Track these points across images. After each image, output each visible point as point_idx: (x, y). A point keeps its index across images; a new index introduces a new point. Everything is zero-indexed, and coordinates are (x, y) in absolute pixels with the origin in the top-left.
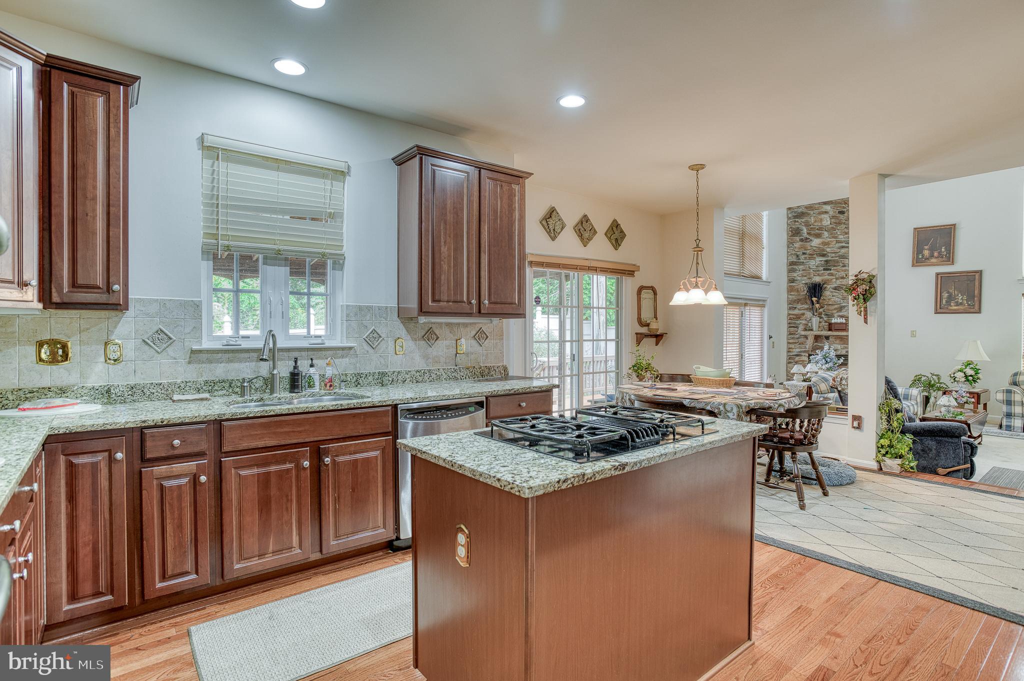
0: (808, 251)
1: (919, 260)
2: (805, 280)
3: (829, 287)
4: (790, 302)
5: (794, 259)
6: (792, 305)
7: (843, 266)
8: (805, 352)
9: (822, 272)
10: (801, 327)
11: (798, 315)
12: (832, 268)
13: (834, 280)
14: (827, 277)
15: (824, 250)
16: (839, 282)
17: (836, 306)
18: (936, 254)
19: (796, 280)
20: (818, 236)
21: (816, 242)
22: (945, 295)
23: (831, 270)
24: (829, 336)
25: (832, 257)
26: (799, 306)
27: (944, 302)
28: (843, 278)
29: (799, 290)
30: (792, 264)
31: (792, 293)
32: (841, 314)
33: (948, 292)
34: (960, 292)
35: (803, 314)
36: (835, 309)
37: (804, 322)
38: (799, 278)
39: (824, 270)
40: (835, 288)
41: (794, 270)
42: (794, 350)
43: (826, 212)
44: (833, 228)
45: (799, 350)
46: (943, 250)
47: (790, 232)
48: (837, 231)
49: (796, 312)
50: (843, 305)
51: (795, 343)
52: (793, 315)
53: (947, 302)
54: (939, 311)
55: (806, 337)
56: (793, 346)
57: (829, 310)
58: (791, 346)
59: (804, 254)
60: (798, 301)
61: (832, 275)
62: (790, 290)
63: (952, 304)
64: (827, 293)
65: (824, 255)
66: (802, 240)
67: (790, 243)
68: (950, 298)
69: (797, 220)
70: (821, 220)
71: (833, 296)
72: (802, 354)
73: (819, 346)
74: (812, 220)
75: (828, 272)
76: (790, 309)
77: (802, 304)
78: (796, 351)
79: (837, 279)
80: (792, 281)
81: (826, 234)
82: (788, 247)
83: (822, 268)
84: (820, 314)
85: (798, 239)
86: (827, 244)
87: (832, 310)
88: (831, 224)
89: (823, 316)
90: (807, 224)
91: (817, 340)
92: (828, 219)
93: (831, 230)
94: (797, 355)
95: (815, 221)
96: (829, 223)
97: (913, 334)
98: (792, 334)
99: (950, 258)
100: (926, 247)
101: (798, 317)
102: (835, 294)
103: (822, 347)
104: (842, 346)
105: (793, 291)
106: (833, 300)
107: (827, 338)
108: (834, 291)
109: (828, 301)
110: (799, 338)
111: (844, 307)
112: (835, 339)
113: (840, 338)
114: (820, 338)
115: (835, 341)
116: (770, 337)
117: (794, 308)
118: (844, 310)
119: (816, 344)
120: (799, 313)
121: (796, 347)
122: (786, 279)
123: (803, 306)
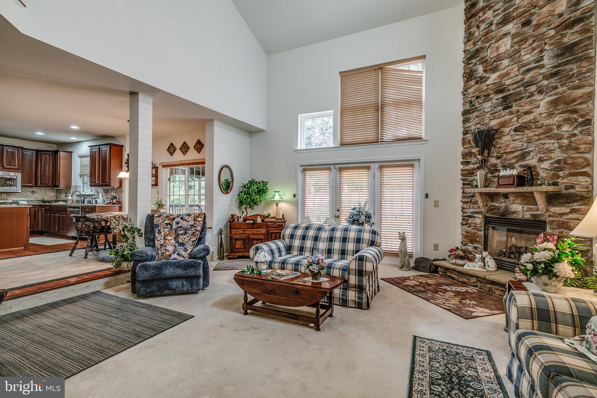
0: (484, 93)
2: (479, 128)
3: (506, 130)
4: (463, 156)
5: (468, 107)
6: (465, 159)
7: (529, 97)
8: (477, 213)
9: (501, 112)
10: (475, 183)
11: (470, 170)
12: (514, 104)
13: (515, 119)
14: (507, 117)
15: (502, 85)
16: (521, 121)
17: (516, 154)
19: (469, 130)
20: (494, 70)
21: (493, 77)
23: (511, 107)
24: (508, 194)
25: (513, 89)
26: (473, 160)
28: (527, 113)
29: (471, 141)
31: (465, 146)
32: (524, 163)
35: (476, 169)
36: (514, 158)
38: (473, 128)
39: (504, 109)
40: (516, 130)
41: (469, 120)
42: (467, 210)
43: (507, 34)
44: (515, 50)
45: (472, 210)
47: (465, 78)
48: (521, 52)
49: (470, 166)
50: (528, 150)
51: (468, 202)
52: (466, 170)
57: (507, 159)
58: (465, 206)
59: (478, 97)
60: (470, 154)
61: (511, 113)
62: (463, 143)
64: (506, 139)
65: (502, 91)
66: (477, 83)
67: (464, 92)
69: (471, 61)
70: (498, 48)
71: (514, 141)
72: (475, 215)
73: (494, 206)
74: (489, 52)
75: (508, 111)
76: (463, 164)
78: (469, 211)
79: (519, 117)
80: (466, 132)
81: (505, 63)
83: (501, 108)
84: (495, 165)
85: (473, 82)
86: (507, 74)
87: (509, 160)
88: (512, 46)
89: (500, 168)
90: (483, 61)
91: (492, 199)
92: (509, 41)
93: (513, 55)
94: (470, 216)
95: (492, 53)
96: (509, 46)
101: (472, 172)
102: (517, 137)
103: (498, 208)
104: (526, 207)
105: (466, 144)
106: (512, 146)
107: (506, 196)
108: (515, 133)
109: (504, 148)
110: (470, 197)
111: (529, 153)
112: (515, 197)
113: (522, 196)
114: (497, 196)
115: (516, 200)
116: (427, 195)
117: (468, 163)
118: (529, 157)
119: (492, 204)
120: (471, 168)
121: (468, 207)
122: (461, 131)
123: (476, 159)
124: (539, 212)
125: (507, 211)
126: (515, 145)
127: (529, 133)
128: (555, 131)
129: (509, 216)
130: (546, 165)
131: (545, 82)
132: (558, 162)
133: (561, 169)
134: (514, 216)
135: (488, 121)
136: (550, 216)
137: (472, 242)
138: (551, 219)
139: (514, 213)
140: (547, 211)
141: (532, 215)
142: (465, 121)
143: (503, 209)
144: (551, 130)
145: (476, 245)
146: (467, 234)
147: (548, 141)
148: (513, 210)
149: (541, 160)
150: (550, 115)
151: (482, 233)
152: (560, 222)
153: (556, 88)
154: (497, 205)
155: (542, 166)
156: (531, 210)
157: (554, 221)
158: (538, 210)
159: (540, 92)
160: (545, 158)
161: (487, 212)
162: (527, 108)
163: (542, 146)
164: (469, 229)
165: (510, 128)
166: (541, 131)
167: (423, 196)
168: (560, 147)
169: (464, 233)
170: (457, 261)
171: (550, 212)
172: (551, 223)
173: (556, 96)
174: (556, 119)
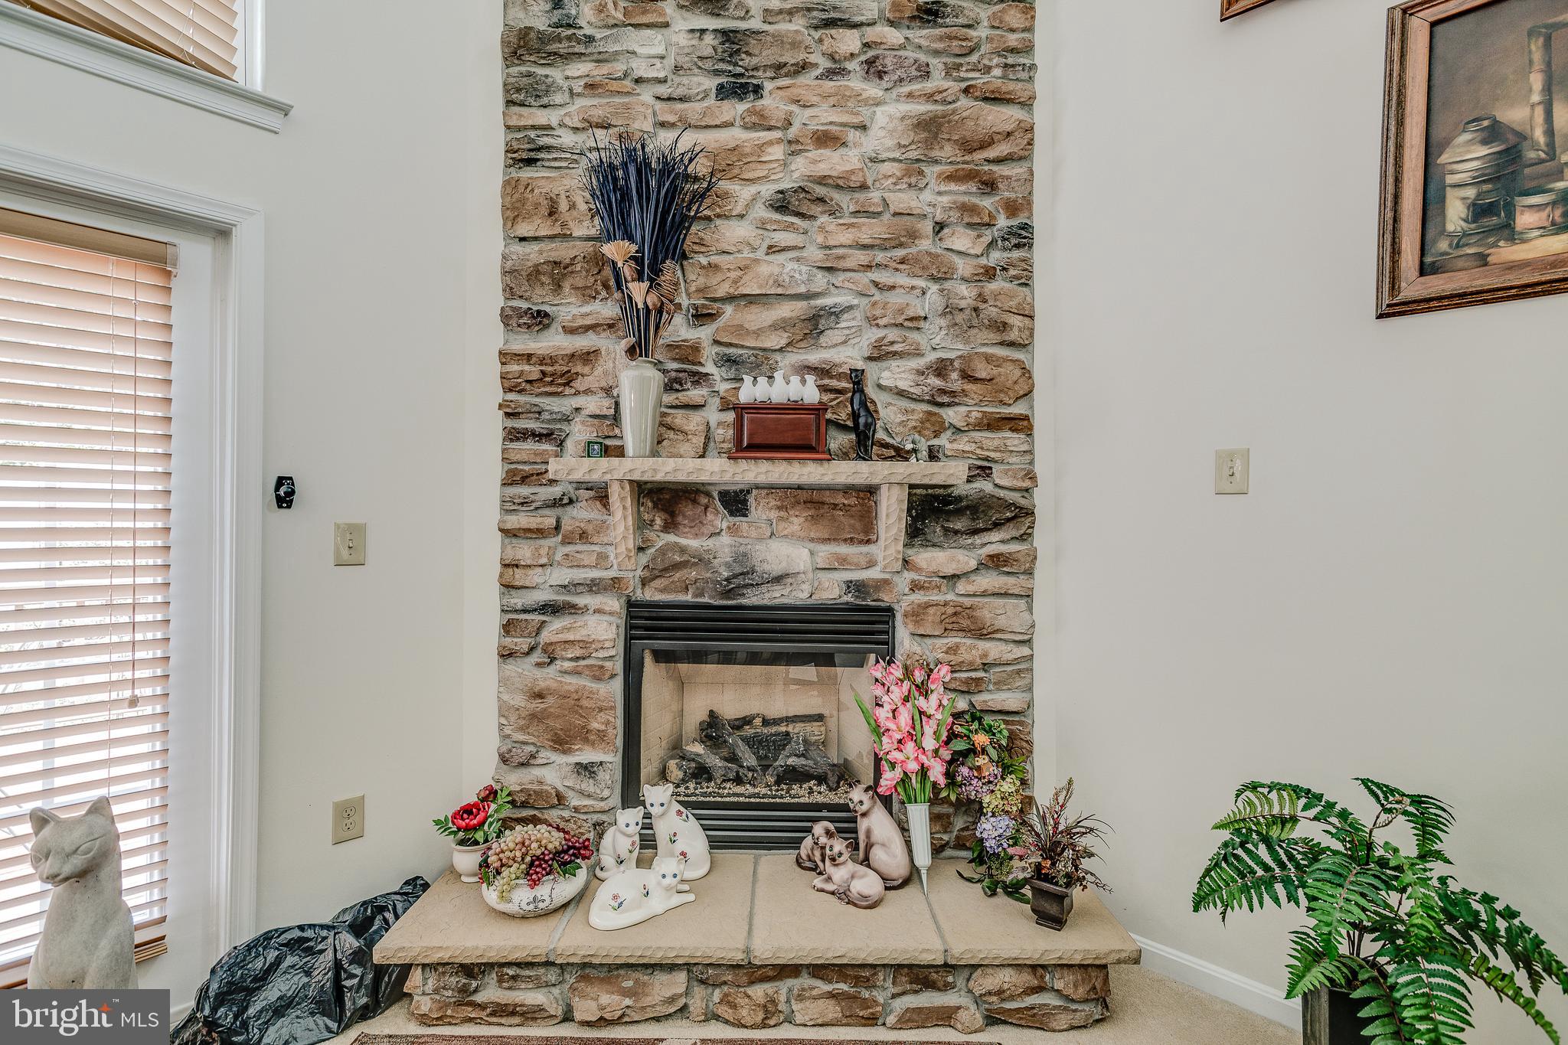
2: (601, 149)
3: (742, 193)
4: (517, 284)
5: (538, 18)
6: (520, 296)
7: (831, 74)
8: (594, 587)
9: (708, 101)
10: (579, 433)
11: (552, 360)
12: (768, 86)
13: (777, 152)
14: (736, 135)
16: (801, 168)
17: (787, 310)
19: (548, 148)
22: (1467, 162)
23: (759, 93)
24: (749, 491)
25: (766, 16)
26: (568, 308)
27: (1456, 213)
28: (826, 139)
29: (563, 206)
32: (814, 357)
35: (589, 357)
36: (778, 326)
37: (594, 404)
38: (567, 139)
39: (723, 92)
40: (782, 204)
41: (540, 93)
42: (535, 577)
45: (562, 575)
49: (552, 342)
50: (829, 302)
51: (540, 533)
52: (528, 357)
53: (1475, 207)
54: (1413, 287)
55: (601, 494)
56: (529, 551)
57: (740, 329)
58: (524, 551)
60: (559, 276)
61: (759, 122)
62: (519, 208)
63: (1527, 219)
65: (716, 2)
68: (1511, 171)
71: (772, 249)
72: (581, 601)
73: (683, 550)
75: (743, 106)
76: (511, 322)
77: (584, 296)
78: (545, 585)
79: (794, 147)
80: (526, 153)
83: (709, 83)
84: (688, 353)
87: (757, 333)
89: (709, 368)
91: (672, 514)
94: (552, 609)
97: (1230, 477)
98: (525, 479)
101: (560, 375)
102: (784, 238)
103: (701, 560)
104: (825, 552)
105: (528, 217)
106: (764, 270)
107: (736, 502)
108: (777, 216)
109: (733, 275)
110: (556, 503)
111: (835, 314)
112: (779, 508)
113: (809, 503)
114: (695, 502)
115: (781, 519)
116: (285, 494)
117: (540, 320)
118: (831, 337)
119: (671, 538)
120: (559, 348)
121: (544, 561)
122: (496, 142)
123: (586, 309)
124: (874, 574)
125: (744, 576)
126: (776, 270)
127: (839, 232)
128: (925, 244)
129: (752, 598)
130: (897, 374)
132: (941, 369)
133: (952, 398)
134: (774, 596)
135: (648, 126)
136: (915, 587)
137: (561, 743)
138: (919, 597)
139: (778, 579)
140: (906, 565)
141: (849, 584)
142: (518, 95)
143: (728, 565)
144: (913, 235)
145: (587, 755)
146: (537, 705)
147: (902, 279)
148: (776, 568)
149: (880, 354)
150: (913, 172)
151: (617, 686)
152: (950, 610)
153: (925, 73)
154: (693, 544)
155: (885, 379)
156: (843, 562)
157: (928, 605)
158: (871, 564)
159: (873, 69)
160: (897, 348)
161: (644, 582)
162: (824, 116)
163: (878, 296)
164: (548, 678)
165: (753, 189)
166: (871, 230)
167: (261, 492)
168: (950, 310)
169: (519, 700)
170: (543, 891)
171: (918, 570)
172: (917, 614)
173: (930, 107)
174: (927, 196)
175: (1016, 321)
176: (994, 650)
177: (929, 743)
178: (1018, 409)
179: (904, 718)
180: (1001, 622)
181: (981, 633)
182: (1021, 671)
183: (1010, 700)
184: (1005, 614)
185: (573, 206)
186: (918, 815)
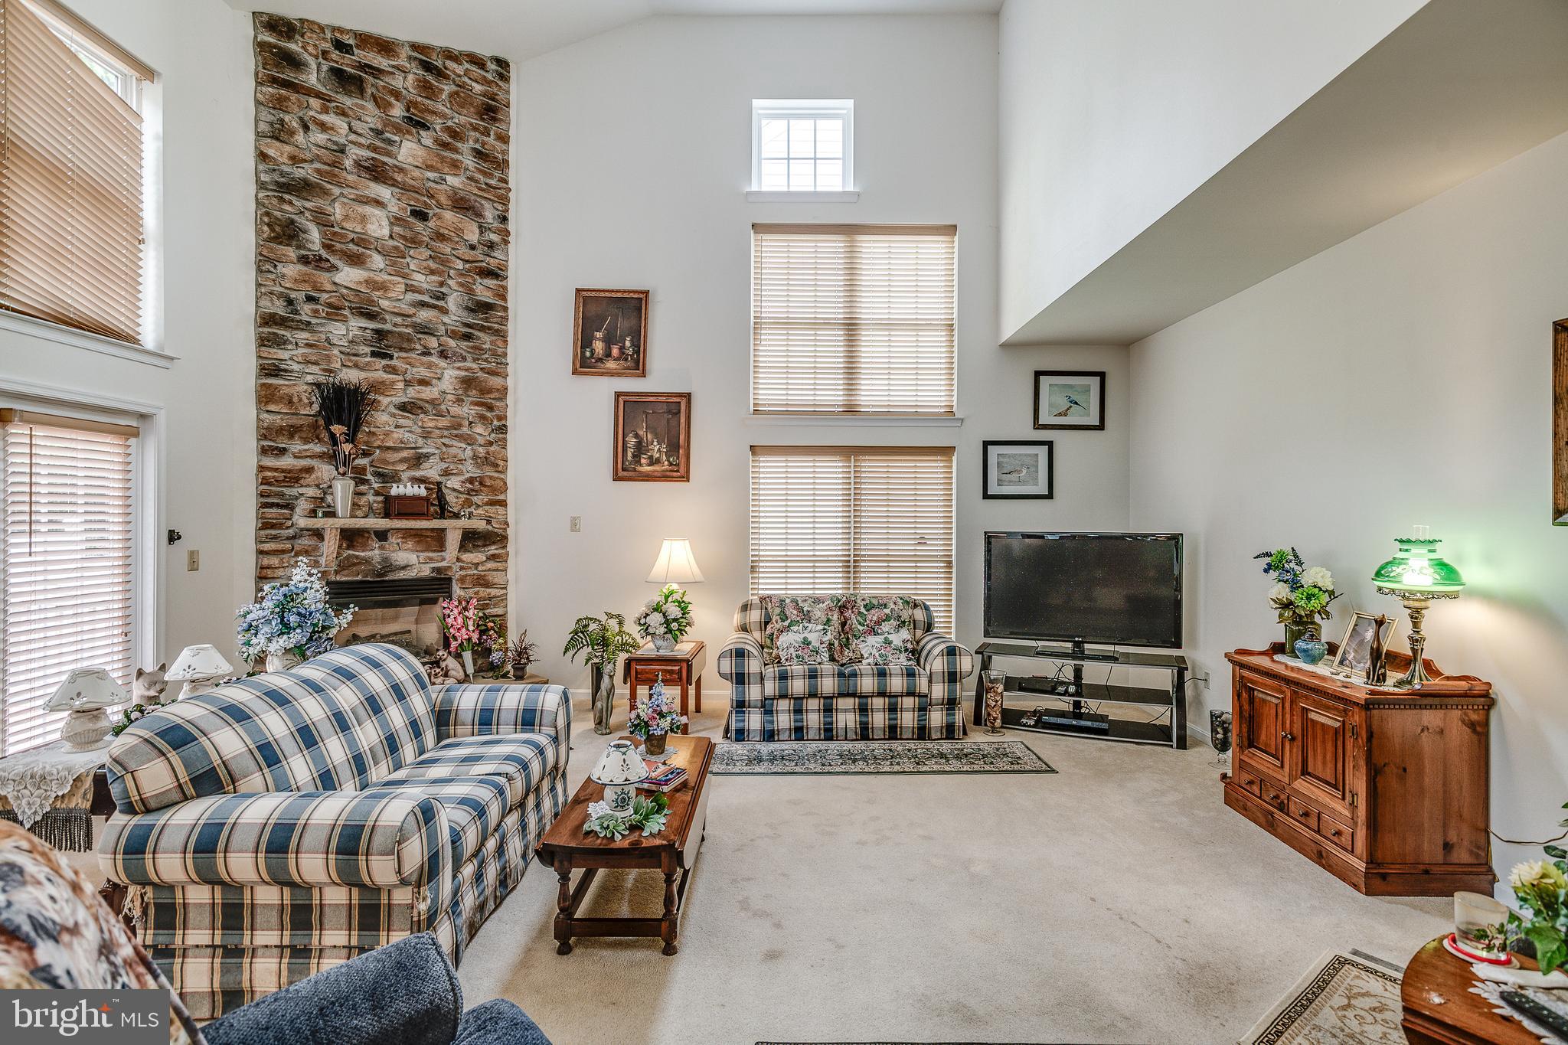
0: (325, 296)
1: (585, 364)
2: (315, 374)
3: (384, 401)
4: (265, 433)
5: (279, 308)
6: (270, 440)
7: (424, 354)
9: (368, 359)
10: (303, 506)
11: (290, 471)
12: (396, 355)
13: (401, 385)
14: (380, 375)
15: (371, 302)
16: (413, 392)
17: (405, 454)
18: (615, 351)
19: (286, 371)
20: (356, 260)
21: (348, 276)
22: (632, 441)
23: (391, 357)
24: (389, 531)
25: (395, 325)
26: (296, 446)
27: (630, 455)
28: (423, 382)
29: (295, 399)
30: (268, 320)
31: (272, 407)
32: (418, 474)
33: (637, 436)
34: (656, 435)
35: (309, 470)
36: (403, 460)
37: (311, 492)
38: (295, 367)
39: (374, 354)
40: (403, 407)
41: (280, 342)
43: (378, 203)
44: (396, 248)
46: (628, 344)
47: (266, 228)
48: (408, 259)
49: (286, 462)
50: (424, 451)
51: (283, 552)
52: (276, 470)
53: (634, 456)
54: (621, 473)
55: (318, 534)
56: (274, 561)
57: (384, 461)
59: (310, 299)
60: (292, 431)
61: (393, 370)
62: (266, 396)
63: (643, 461)
64: (383, 419)
65: (371, 316)
66: (304, 260)
67: (265, 263)
68: (640, 448)
69: (287, 197)
70: (364, 219)
71: (397, 426)
73: (357, 557)
74: (338, 211)
75: (384, 362)
76: (264, 451)
77: (306, 441)
79: (408, 383)
80: (270, 370)
81: (377, 261)
82: (260, 270)
83: (368, 350)
84: (362, 470)
85: (291, 253)
86: (382, 287)
87: (393, 463)
88: (391, 237)
89: (369, 477)
90: (322, 219)
91: (352, 541)
92: (385, 223)
93: (394, 256)
95: (347, 217)
96: (386, 232)
97: (575, 525)
98: (273, 526)
99: (637, 365)
100: (598, 335)
101: (293, 477)
102: (402, 421)
103: (367, 561)
104: (423, 555)
105: (276, 402)
106: (395, 435)
107: (382, 535)
108: (401, 413)
109: (381, 437)
110: (294, 537)
111: (427, 456)
112: (403, 538)
113: (416, 535)
114: (363, 536)
115: (403, 543)
116: (173, 537)
117: (282, 452)
118: (426, 465)
119: (351, 552)
120: (294, 466)
121: (286, 565)
122: (251, 364)
123: (306, 447)
124: (444, 564)
125: (388, 566)
126: (401, 436)
127: (429, 422)
128: (465, 430)
129: (390, 577)
130: (454, 482)
131: (452, 343)
132: (471, 480)
133: (477, 493)
134: (402, 575)
136: (462, 568)
138: (463, 573)
139: (404, 568)
140: (458, 560)
141: (434, 568)
142: (264, 341)
143: (379, 563)
144: (459, 426)
147: (455, 443)
148: (402, 563)
149: (446, 473)
150: (459, 401)
152: (476, 577)
153: (464, 359)
154: (362, 554)
155: (449, 484)
156: (431, 560)
157: (467, 575)
158: (443, 559)
159: (443, 354)
160: (454, 472)
161: (338, 572)
162: (422, 372)
163: (444, 449)
165: (389, 399)
166: (444, 422)
167: (162, 537)
168: (475, 457)
171: (462, 561)
172: (462, 580)
173: (467, 374)
174: (465, 409)
175: (501, 463)
176: (493, 592)
177: (471, 628)
178: (501, 497)
179: (460, 620)
180: (496, 581)
181: (488, 585)
182: (504, 598)
183: (499, 611)
184: (497, 578)
185: (300, 400)
186: (468, 656)
